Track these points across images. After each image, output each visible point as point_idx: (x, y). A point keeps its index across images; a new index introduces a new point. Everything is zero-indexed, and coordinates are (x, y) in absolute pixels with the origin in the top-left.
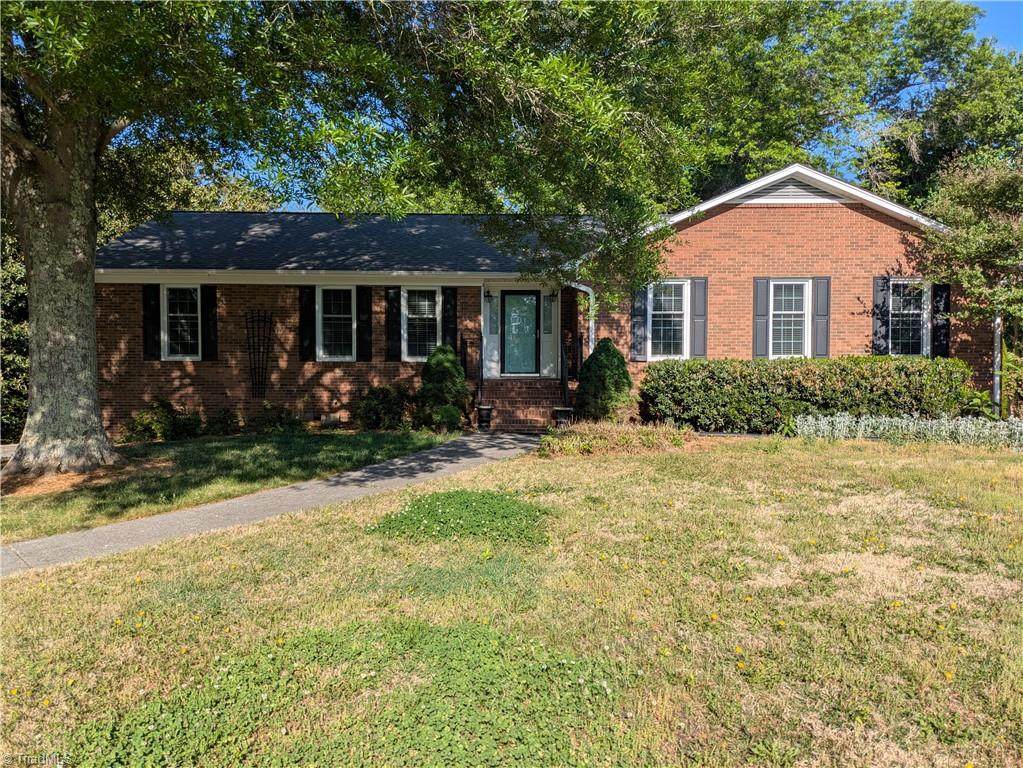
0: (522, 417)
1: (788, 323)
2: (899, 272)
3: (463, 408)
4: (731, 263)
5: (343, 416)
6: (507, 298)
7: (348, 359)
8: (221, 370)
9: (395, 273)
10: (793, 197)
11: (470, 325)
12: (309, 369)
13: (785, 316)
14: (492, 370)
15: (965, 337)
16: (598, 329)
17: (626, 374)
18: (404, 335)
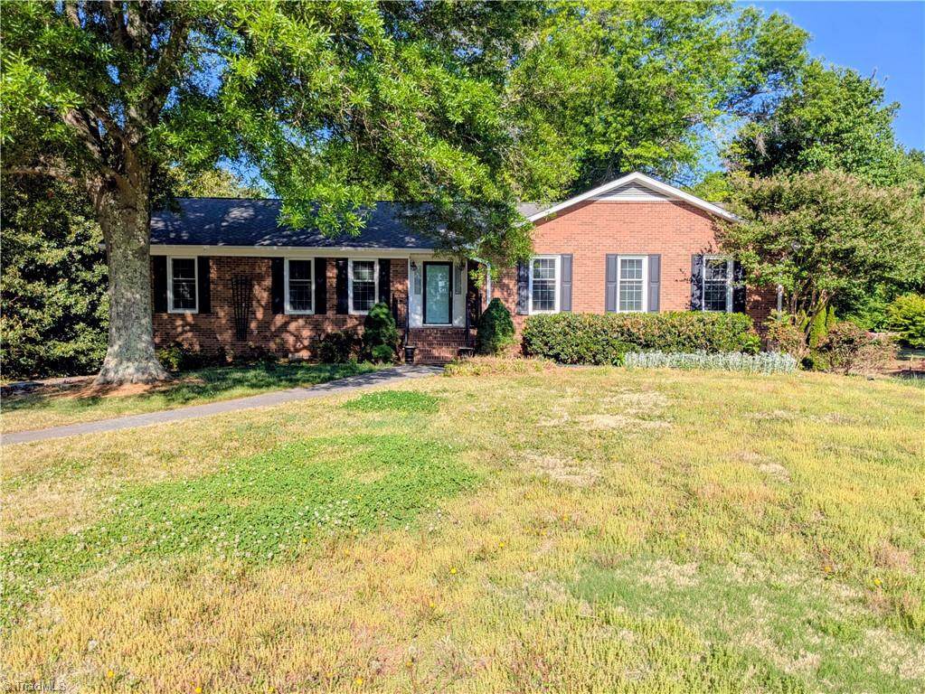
0: (437, 355)
1: (632, 288)
2: (710, 251)
3: (394, 348)
4: (590, 243)
5: (305, 354)
6: (428, 267)
7: (308, 312)
8: (213, 320)
9: (344, 249)
10: (634, 196)
11: (400, 287)
12: (279, 320)
13: (629, 282)
14: (416, 321)
15: (757, 298)
16: (493, 291)
17: (510, 324)
18: (351, 294)
